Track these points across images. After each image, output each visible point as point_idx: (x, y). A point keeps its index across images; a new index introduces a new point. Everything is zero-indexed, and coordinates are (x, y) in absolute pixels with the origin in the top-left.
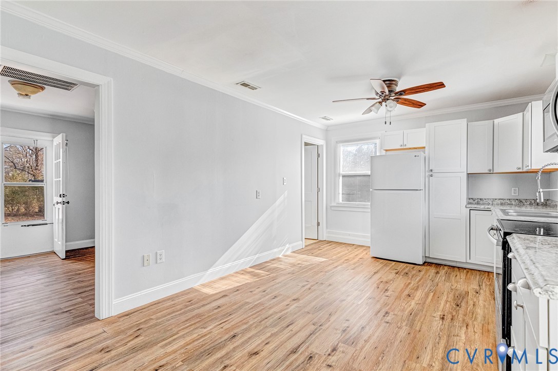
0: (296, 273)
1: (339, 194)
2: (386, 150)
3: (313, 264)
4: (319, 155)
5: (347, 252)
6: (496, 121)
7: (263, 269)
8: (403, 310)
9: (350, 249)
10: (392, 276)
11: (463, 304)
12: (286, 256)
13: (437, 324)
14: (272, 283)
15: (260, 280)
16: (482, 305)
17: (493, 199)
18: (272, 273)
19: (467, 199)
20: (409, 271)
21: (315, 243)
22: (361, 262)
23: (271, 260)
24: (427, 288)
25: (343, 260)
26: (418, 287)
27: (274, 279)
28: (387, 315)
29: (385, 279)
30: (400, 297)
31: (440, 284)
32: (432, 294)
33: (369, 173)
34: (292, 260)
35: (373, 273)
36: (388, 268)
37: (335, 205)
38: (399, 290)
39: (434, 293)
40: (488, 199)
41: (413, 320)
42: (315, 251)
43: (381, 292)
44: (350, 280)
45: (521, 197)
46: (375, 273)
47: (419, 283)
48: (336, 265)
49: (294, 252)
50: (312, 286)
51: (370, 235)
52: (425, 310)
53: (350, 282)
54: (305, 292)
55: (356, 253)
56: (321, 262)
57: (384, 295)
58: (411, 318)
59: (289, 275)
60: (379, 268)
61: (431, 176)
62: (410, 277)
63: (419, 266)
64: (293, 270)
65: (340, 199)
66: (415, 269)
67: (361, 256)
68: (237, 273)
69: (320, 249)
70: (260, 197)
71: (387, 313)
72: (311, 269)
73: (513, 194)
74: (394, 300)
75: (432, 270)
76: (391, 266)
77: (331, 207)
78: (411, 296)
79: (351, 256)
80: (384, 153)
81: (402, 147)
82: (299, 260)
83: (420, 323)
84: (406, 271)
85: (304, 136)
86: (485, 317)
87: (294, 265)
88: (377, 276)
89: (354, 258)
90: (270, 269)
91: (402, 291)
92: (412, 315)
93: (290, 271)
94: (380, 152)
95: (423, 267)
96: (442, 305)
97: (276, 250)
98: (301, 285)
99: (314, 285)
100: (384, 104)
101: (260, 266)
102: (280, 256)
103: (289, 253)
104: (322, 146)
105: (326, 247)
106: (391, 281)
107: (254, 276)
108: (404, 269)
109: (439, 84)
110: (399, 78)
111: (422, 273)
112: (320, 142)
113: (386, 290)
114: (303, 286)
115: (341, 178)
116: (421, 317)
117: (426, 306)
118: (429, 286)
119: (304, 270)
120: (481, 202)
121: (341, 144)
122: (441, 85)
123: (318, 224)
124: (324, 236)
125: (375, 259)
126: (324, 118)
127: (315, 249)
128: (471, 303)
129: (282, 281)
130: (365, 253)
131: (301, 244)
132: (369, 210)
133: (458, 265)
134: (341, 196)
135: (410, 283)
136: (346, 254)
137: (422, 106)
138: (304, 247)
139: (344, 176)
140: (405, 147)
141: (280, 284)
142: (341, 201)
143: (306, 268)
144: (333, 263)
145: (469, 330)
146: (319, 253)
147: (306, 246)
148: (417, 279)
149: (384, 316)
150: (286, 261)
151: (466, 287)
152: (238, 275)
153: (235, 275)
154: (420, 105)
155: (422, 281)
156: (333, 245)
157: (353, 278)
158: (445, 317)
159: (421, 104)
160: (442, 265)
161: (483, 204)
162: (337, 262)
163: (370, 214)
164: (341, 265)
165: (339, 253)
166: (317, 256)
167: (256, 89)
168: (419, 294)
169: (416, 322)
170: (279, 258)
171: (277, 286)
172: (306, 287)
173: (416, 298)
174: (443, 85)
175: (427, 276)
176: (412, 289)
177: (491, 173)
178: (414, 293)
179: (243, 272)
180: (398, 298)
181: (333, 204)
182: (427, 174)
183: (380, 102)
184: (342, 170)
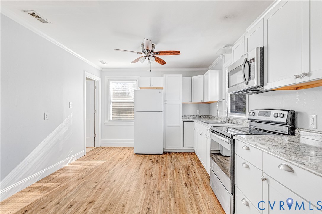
0: (84, 177)
1: (110, 114)
2: (141, 88)
3: (97, 167)
4: (96, 88)
5: (118, 153)
6: (193, 77)
7: (53, 181)
8: (166, 187)
9: (119, 150)
10: (151, 164)
11: (190, 173)
12: (71, 164)
13: (185, 189)
14: (65, 193)
15: (52, 192)
16: (197, 171)
17: (190, 116)
18: (62, 183)
19: (182, 116)
20: (158, 159)
21: (93, 150)
22: (130, 159)
23: (58, 171)
24: (171, 168)
25: (117, 160)
26: (166, 168)
27: (65, 188)
28: (159, 194)
29: (148, 168)
30: (160, 177)
31: (176, 164)
32: (175, 171)
34: (79, 167)
35: (139, 165)
36: (147, 159)
37: (108, 122)
38: (158, 173)
39: (176, 170)
40: (188, 116)
41: (174, 192)
42: (95, 156)
43: (149, 177)
44: (127, 173)
45: (200, 115)
46: (141, 164)
47: (166, 166)
48: (114, 163)
49: (78, 160)
50: (101, 186)
51: (134, 140)
52: (176, 183)
53: (128, 175)
54: (97, 192)
55: (124, 153)
56: (103, 164)
57: (151, 179)
58: (172, 190)
59: (80, 180)
60: (141, 160)
61: (166, 104)
62: (160, 163)
63: (162, 155)
64: (82, 176)
65: (111, 117)
66: (160, 157)
67: (128, 154)
68: (22, 192)
69: (98, 153)
70: (48, 118)
71: (158, 192)
72: (96, 171)
73: (198, 113)
74: (158, 181)
75: (168, 156)
76: (147, 158)
77: (105, 123)
78: (166, 175)
79: (121, 155)
80: (139, 89)
81: (150, 87)
82: (85, 166)
83: (177, 192)
84: (156, 159)
85: (86, 72)
86: (202, 179)
87: (82, 171)
88: (143, 167)
89: (124, 157)
90: (60, 179)
91: (160, 173)
92: (172, 188)
93: (79, 177)
94: (137, 88)
95: (163, 155)
96: (182, 177)
97: (62, 162)
98: (92, 187)
99: (103, 184)
100: (147, 58)
101: (48, 179)
102: (67, 165)
103: (74, 161)
104: (98, 81)
105: (102, 152)
106: (151, 168)
107: (44, 190)
108: (155, 158)
109: (178, 52)
110: (156, 44)
111: (165, 159)
112: (97, 78)
113: (151, 175)
114: (94, 188)
115: (112, 104)
116: (176, 188)
117: (176, 180)
118: (171, 166)
119: (91, 174)
120: (186, 117)
121: (112, 82)
122: (178, 53)
123: (95, 136)
124: (99, 144)
125: (137, 155)
126: (102, 62)
127: (94, 154)
128: (193, 171)
129: (74, 188)
130: (129, 152)
131: (83, 152)
132: (133, 124)
133: (178, 151)
134: (111, 116)
135: (162, 167)
136: (118, 155)
137: (164, 64)
138: (85, 154)
139: (113, 103)
140: (151, 87)
141: (73, 192)
142: (111, 119)
143: (92, 171)
144: (111, 163)
145: (200, 189)
146: (98, 158)
147: (87, 153)
148: (164, 163)
149: (158, 195)
150: (73, 168)
151: (187, 163)
152: (24, 193)
153: (20, 194)
155: (167, 164)
156: (107, 150)
157: (129, 171)
158: (187, 184)
159: (164, 63)
160: (171, 152)
161: (187, 118)
162: (114, 161)
164: (117, 163)
165: (113, 154)
166: (98, 160)
167: (46, 22)
168: (169, 173)
169: (176, 192)
170: (65, 167)
171: (71, 193)
172: (97, 188)
173: (169, 176)
174: (180, 53)
175: (168, 160)
176: (165, 171)
177: (190, 103)
178: (166, 173)
179: (29, 189)
180: (160, 179)
181: (106, 122)
182: (164, 103)
183: (145, 57)
184: (112, 99)
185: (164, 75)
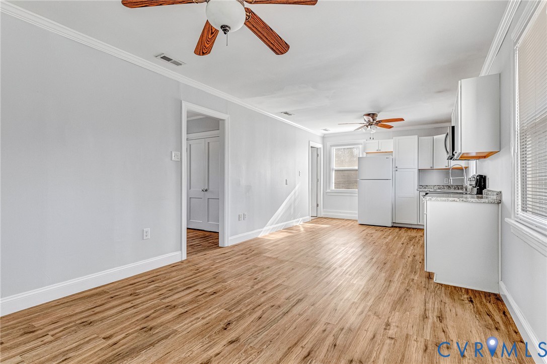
1: (332, 183)
2: (367, 153)
4: (318, 155)
5: (341, 222)
6: (435, 137)
19: (418, 186)
20: (384, 229)
22: (353, 227)
24: (394, 235)
29: (370, 232)
30: (380, 238)
32: (397, 237)
33: (356, 168)
37: (330, 191)
39: (399, 237)
40: (431, 186)
45: (450, 184)
47: (390, 234)
55: (348, 223)
56: (327, 227)
60: (365, 228)
61: (397, 171)
63: (390, 227)
65: (333, 187)
66: (387, 228)
67: (352, 224)
69: (322, 221)
73: (444, 183)
75: (397, 230)
77: (326, 193)
78: (386, 238)
79: (345, 224)
80: (365, 155)
81: (378, 151)
84: (382, 229)
85: (310, 142)
88: (365, 231)
94: (363, 154)
95: (392, 228)
100: (369, 127)
103: (302, 223)
104: (321, 148)
105: (325, 220)
109: (400, 119)
110: (378, 113)
112: (319, 146)
115: (334, 171)
120: (427, 187)
121: (334, 148)
122: (402, 120)
123: (317, 205)
124: (322, 213)
126: (325, 130)
132: (357, 195)
134: (334, 184)
135: (384, 234)
136: (339, 224)
137: (392, 127)
140: (380, 151)
142: (333, 188)
144: (335, 227)
148: (389, 232)
154: (390, 127)
155: (392, 232)
156: (330, 219)
162: (337, 226)
163: (357, 197)
164: (341, 228)
165: (336, 223)
177: (432, 169)
181: (328, 191)
182: (394, 169)
183: (367, 126)
184: (334, 166)
185: (394, 138)
